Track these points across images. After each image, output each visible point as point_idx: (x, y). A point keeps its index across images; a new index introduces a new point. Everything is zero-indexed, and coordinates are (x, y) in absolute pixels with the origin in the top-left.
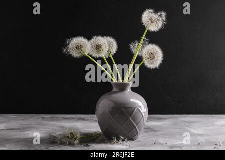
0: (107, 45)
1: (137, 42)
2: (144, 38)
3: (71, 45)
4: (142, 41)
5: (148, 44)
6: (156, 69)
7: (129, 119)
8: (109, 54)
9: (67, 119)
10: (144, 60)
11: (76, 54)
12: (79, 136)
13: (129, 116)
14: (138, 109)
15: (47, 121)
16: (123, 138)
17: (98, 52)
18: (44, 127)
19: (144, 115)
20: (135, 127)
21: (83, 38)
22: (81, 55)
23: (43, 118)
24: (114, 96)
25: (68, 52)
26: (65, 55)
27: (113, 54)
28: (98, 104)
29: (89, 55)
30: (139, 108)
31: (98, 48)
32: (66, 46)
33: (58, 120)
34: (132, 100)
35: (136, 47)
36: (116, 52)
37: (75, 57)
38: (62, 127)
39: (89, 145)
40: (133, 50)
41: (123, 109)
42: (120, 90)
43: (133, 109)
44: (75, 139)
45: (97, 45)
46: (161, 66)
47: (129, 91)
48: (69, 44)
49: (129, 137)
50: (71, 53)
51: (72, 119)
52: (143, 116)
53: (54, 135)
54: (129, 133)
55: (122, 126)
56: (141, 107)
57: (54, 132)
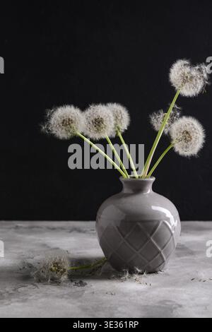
0: (112, 118)
1: (161, 112)
2: (173, 105)
3: (53, 119)
4: (170, 111)
5: (181, 116)
6: (192, 157)
7: (148, 239)
8: (116, 131)
9: (54, 229)
10: (173, 142)
11: (61, 134)
12: (67, 267)
13: (149, 235)
14: (164, 223)
15: (22, 233)
16: (139, 271)
17: (98, 130)
18: (16, 245)
19: (173, 232)
20: (159, 252)
21: (73, 107)
22: (69, 134)
23: (17, 227)
24: (124, 200)
25: (49, 131)
26: (44, 135)
27: (123, 131)
28: (98, 214)
29: (83, 134)
30: (166, 222)
31: (98, 123)
32: (45, 120)
33: (39, 231)
34: (154, 208)
35: (160, 120)
36: (128, 127)
37: (61, 138)
38: (44, 245)
39: (85, 281)
40: (155, 125)
41: (139, 224)
42: (134, 190)
43: (156, 223)
44: (62, 273)
45: (96, 120)
46: (201, 152)
47: (149, 192)
48: (50, 117)
49: (149, 267)
50: (54, 132)
51: (62, 229)
52: (172, 234)
53: (30, 261)
54: (149, 261)
55: (137, 250)
56: (168, 219)
57: (31, 255)
